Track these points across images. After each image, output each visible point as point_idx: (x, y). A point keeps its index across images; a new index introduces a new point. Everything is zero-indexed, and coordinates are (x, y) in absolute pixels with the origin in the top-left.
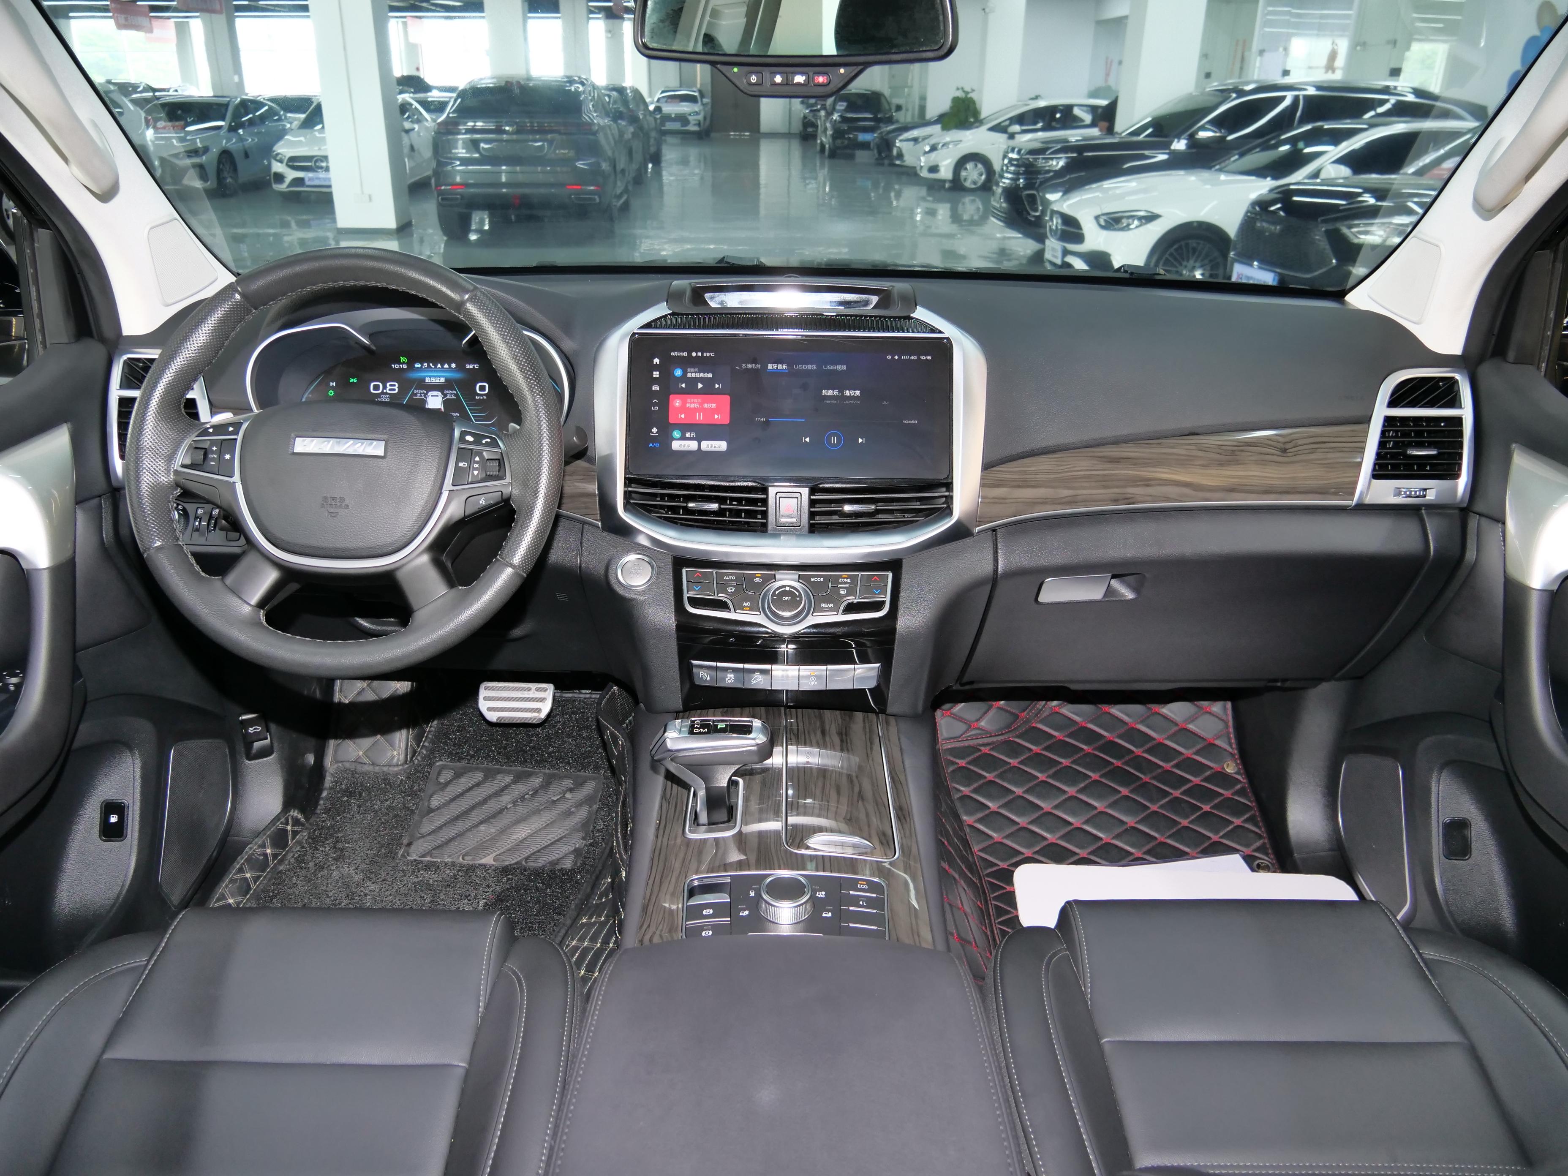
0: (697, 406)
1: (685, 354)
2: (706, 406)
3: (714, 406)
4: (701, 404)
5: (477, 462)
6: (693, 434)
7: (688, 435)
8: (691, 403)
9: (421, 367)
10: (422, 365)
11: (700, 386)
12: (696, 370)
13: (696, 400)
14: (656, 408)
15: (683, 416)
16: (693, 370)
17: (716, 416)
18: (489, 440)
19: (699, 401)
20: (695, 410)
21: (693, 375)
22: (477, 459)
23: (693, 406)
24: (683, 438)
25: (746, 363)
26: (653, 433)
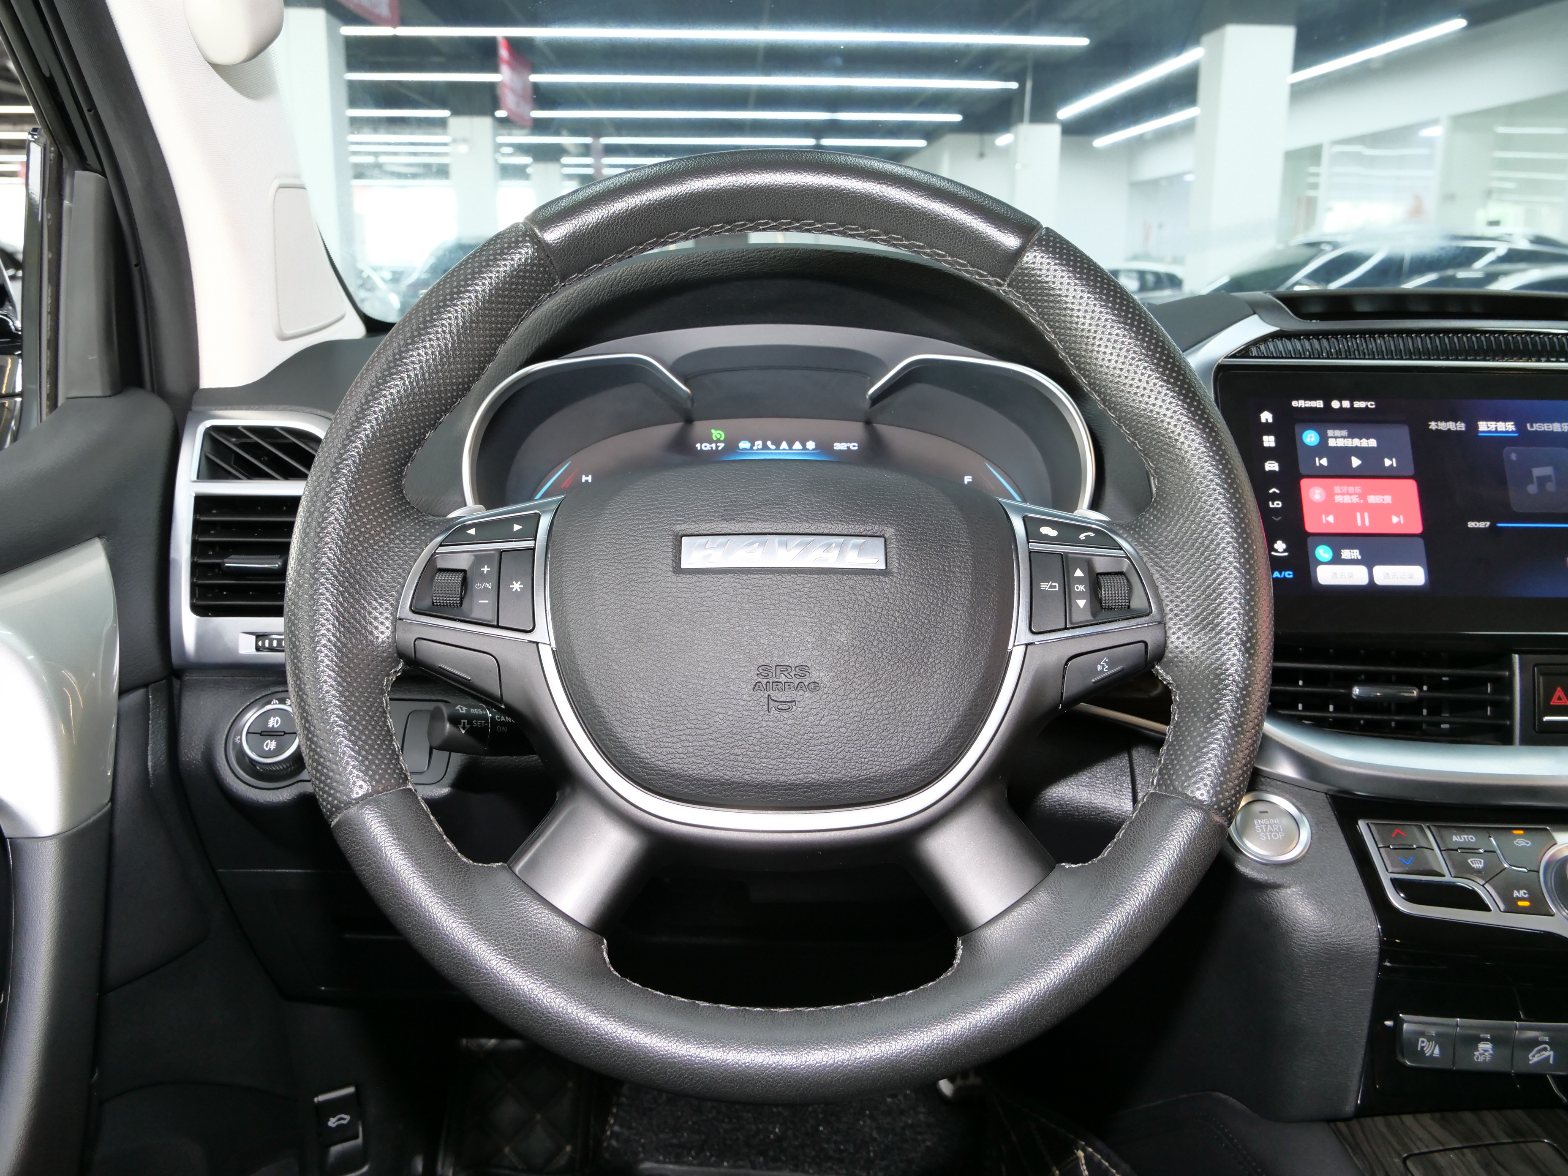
0: (1355, 499)
1: (1319, 404)
2: (1372, 499)
3: (1388, 499)
4: (1363, 496)
5: (1079, 580)
6: (1355, 554)
7: (1346, 554)
8: (1343, 494)
9: (751, 448)
10: (753, 445)
11: (1356, 462)
12: (1344, 433)
13: (1351, 489)
14: (1278, 504)
15: (1331, 519)
16: (1338, 433)
17: (1395, 519)
18: (1092, 534)
19: (1358, 489)
20: (1352, 508)
21: (1341, 443)
22: (1079, 573)
23: (1347, 499)
24: (1337, 560)
25: (1436, 421)
26: (1276, 551)
